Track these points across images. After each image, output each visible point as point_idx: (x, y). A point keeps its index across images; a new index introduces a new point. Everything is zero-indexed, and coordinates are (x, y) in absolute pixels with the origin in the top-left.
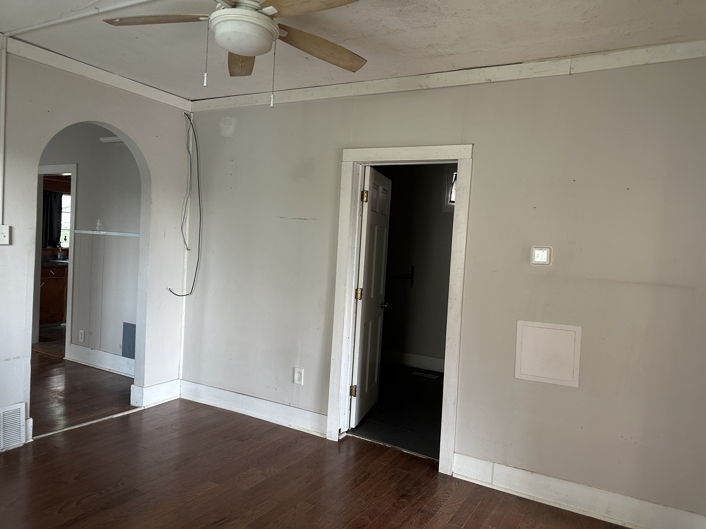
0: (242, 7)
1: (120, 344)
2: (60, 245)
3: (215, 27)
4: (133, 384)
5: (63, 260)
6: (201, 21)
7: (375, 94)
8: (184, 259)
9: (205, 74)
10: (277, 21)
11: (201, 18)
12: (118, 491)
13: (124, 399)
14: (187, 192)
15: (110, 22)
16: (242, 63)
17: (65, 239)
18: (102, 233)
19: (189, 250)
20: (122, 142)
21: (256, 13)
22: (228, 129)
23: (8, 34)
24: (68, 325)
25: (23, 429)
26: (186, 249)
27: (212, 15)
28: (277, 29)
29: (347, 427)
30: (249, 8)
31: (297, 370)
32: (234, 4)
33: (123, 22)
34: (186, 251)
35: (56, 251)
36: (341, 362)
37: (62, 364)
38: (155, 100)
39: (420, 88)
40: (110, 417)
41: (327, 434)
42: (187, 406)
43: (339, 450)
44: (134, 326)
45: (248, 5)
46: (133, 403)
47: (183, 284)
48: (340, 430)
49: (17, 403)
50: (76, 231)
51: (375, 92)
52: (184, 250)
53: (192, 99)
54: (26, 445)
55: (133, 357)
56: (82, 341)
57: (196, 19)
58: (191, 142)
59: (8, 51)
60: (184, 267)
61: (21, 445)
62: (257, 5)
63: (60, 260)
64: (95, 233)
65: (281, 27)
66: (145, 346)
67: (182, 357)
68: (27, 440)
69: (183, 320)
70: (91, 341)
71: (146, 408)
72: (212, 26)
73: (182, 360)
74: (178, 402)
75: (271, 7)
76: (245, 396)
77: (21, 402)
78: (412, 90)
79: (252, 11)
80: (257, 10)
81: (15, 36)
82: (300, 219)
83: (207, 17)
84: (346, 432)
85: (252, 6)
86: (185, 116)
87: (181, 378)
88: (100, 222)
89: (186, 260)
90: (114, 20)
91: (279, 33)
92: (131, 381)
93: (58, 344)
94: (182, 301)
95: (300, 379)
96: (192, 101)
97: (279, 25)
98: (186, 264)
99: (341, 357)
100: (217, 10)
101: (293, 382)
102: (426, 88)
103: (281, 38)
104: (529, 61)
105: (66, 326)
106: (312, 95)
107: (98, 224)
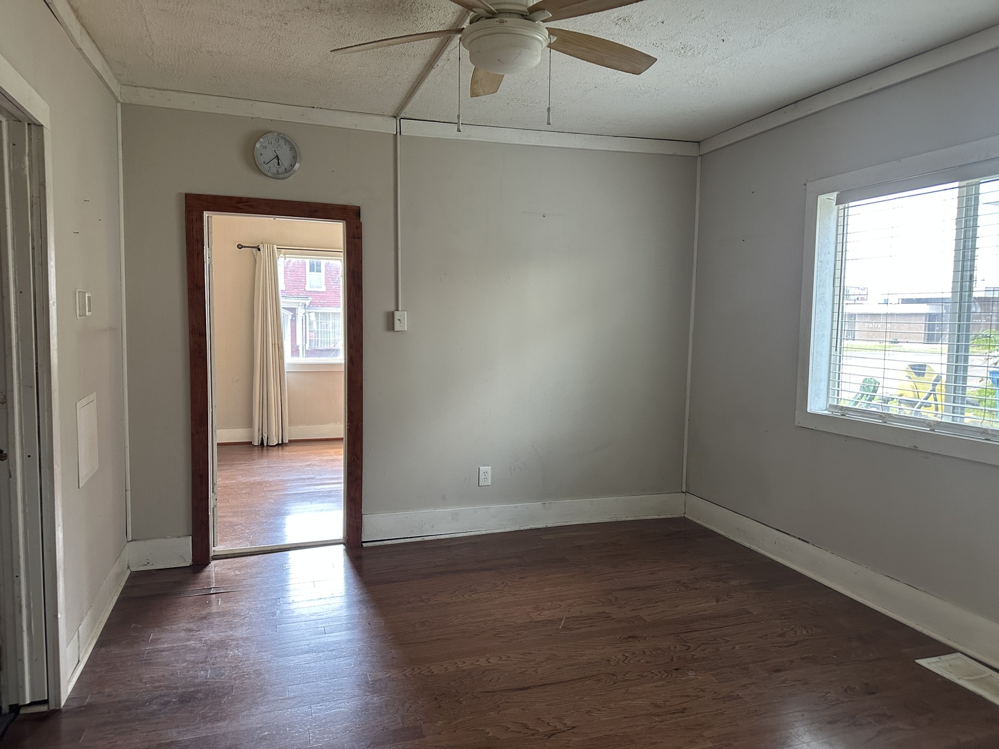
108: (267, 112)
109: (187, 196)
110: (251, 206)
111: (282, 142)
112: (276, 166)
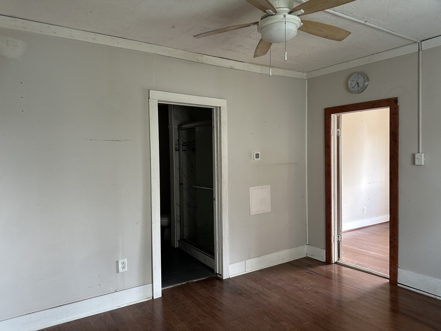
7: (169, 57)
39: (198, 61)
41: (154, 295)
51: (169, 56)
78: (193, 61)
82: (113, 140)
95: (124, 267)
101: (118, 271)
102: (201, 62)
104: (246, 62)
108: (354, 64)
109: (325, 109)
110: (347, 108)
111: (360, 76)
112: (357, 87)
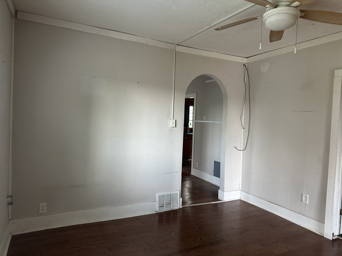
0: (280, 6)
1: (213, 170)
2: (188, 127)
3: (265, 20)
4: (219, 189)
5: (190, 133)
6: (258, 19)
8: (242, 133)
9: (261, 44)
10: (299, 8)
11: (258, 18)
12: (216, 238)
13: (215, 195)
14: (243, 101)
15: (217, 29)
16: (277, 34)
17: (190, 124)
18: (206, 121)
19: (244, 129)
20: (216, 81)
21: (288, 8)
22: (265, 69)
23: (176, 44)
24: (192, 160)
25: (179, 201)
26: (242, 128)
27: (264, 15)
28: (299, 13)
29: (338, 233)
30: (284, 6)
31: (304, 195)
32: (276, 6)
33: (223, 28)
34: (243, 129)
35: (187, 129)
36: (334, 194)
37: (190, 176)
38: (230, 61)
40: (210, 203)
41: (324, 234)
42: (244, 204)
43: (333, 244)
44: (220, 163)
45: (283, 5)
46: (219, 198)
47: (241, 145)
48: (333, 234)
49: (177, 191)
50: (196, 121)
52: (242, 129)
53: (247, 57)
54: (179, 209)
55: (219, 177)
56: (198, 167)
57: (256, 18)
58: (246, 77)
59: (176, 51)
60: (241, 137)
61: (178, 209)
62: (288, 3)
63: (188, 133)
64: (203, 121)
65: (301, 11)
66: (224, 172)
67: (241, 180)
68: (180, 207)
69: (241, 162)
70: (201, 168)
71: (225, 201)
72: (264, 20)
73: (241, 181)
74: (239, 201)
75: (297, 2)
76: (274, 204)
77: (178, 191)
79: (286, 7)
80: (288, 6)
81: (178, 44)
82: (306, 111)
83: (262, 16)
84: (338, 236)
85: (285, 5)
86: (243, 65)
87: (241, 190)
88: (205, 117)
89: (242, 134)
90: (219, 28)
91: (300, 15)
92: (218, 188)
93: (188, 167)
94: (241, 153)
95: (306, 200)
96: (247, 58)
97: (300, 10)
98: (242, 135)
99: (334, 191)
100: (266, 12)
101: (302, 201)
103: (301, 17)
105: (191, 160)
106: (314, 43)
107: (204, 118)
